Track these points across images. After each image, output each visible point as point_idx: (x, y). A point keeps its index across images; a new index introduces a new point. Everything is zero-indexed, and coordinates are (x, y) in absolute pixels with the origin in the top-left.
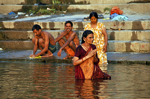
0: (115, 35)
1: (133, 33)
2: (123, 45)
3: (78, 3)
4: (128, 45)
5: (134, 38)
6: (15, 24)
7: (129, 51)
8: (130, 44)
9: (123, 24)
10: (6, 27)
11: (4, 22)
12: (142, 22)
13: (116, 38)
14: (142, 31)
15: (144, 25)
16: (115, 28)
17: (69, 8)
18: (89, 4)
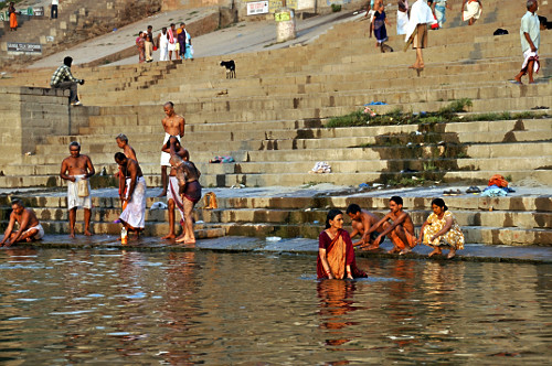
0: (481, 218)
1: (507, 215)
2: (488, 233)
3: (462, 169)
4: (496, 233)
5: (508, 223)
6: (347, 200)
7: (496, 242)
8: (498, 232)
9: (497, 201)
10: (336, 205)
11: (334, 198)
12: (524, 199)
13: (482, 223)
14: (519, 213)
15: (527, 203)
16: (485, 207)
17: (445, 176)
18: (479, 170)
